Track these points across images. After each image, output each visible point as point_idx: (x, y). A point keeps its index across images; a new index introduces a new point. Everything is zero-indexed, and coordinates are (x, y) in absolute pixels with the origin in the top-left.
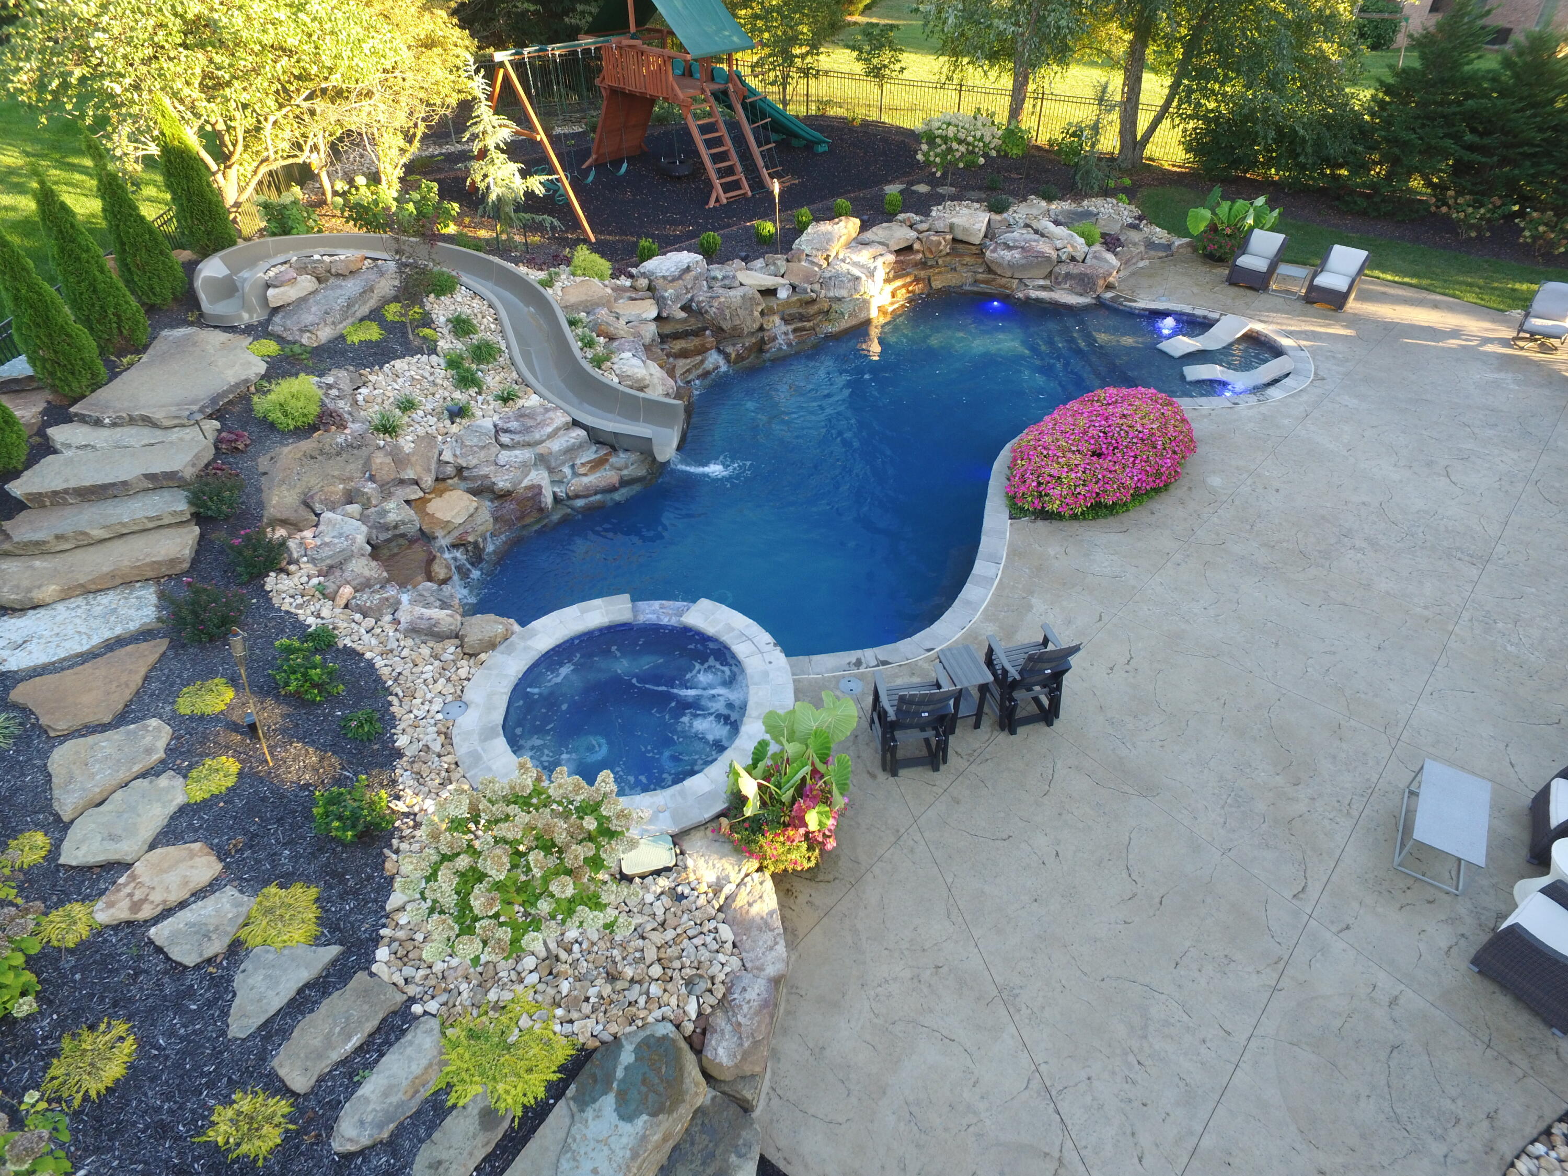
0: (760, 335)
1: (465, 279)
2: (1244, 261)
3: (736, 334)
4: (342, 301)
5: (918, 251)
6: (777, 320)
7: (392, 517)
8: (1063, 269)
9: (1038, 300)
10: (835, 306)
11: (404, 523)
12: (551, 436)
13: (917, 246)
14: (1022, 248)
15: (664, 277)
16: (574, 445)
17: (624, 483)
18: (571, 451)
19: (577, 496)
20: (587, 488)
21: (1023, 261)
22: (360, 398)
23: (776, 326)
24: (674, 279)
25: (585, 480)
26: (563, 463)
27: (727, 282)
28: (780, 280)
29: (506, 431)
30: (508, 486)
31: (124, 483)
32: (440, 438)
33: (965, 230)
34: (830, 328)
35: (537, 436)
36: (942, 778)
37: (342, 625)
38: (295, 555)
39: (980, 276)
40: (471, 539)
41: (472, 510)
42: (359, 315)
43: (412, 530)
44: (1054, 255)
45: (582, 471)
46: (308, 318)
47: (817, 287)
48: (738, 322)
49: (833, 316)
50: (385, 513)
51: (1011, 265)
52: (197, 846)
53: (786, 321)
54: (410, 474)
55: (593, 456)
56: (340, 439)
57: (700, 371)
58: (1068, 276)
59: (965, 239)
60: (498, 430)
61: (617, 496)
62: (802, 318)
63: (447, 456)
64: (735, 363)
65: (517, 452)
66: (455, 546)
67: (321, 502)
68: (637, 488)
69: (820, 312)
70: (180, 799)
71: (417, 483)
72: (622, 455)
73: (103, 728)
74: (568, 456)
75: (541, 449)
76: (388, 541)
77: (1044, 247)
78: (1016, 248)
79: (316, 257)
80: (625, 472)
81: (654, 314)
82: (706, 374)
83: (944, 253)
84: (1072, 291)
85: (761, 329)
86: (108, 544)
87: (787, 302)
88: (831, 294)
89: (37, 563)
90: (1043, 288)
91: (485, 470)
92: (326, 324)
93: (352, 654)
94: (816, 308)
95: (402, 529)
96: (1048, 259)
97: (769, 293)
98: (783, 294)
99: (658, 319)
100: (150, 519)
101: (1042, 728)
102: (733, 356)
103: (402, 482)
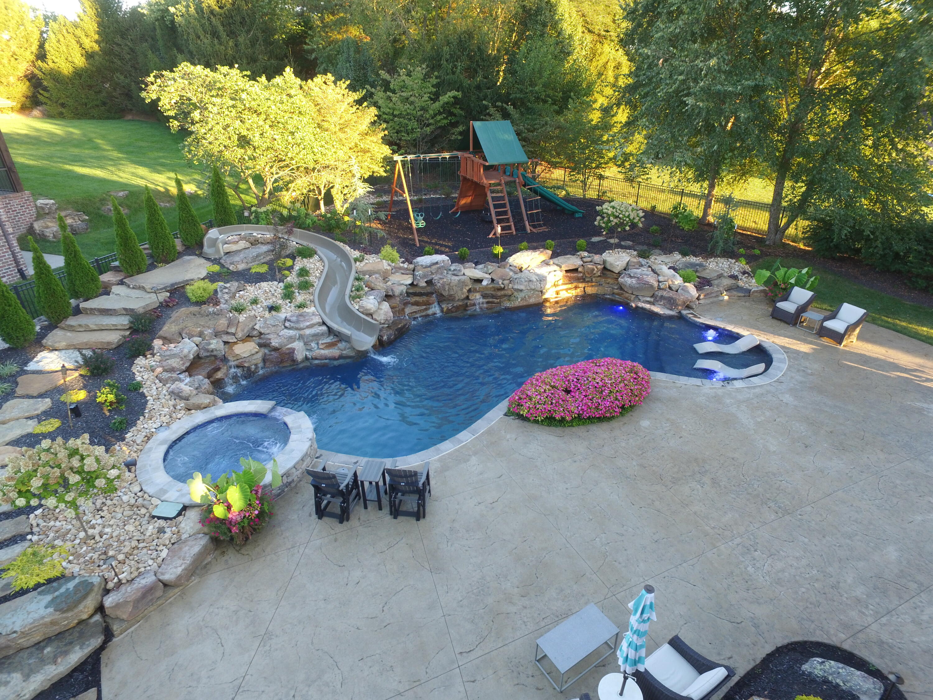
0: (466, 301)
1: (319, 252)
2: (782, 305)
3: (450, 298)
4: (255, 254)
5: (581, 272)
6: (478, 296)
7: (212, 346)
8: (660, 293)
9: (642, 308)
10: (516, 294)
11: (216, 350)
12: (308, 327)
13: (580, 269)
14: (638, 278)
15: (422, 265)
16: (318, 333)
17: (341, 357)
18: (316, 336)
19: (316, 359)
20: (321, 356)
21: (638, 286)
22: (237, 295)
23: (477, 297)
24: (426, 267)
25: (323, 352)
26: (312, 341)
27: (455, 272)
28: (487, 276)
29: (289, 321)
30: (277, 345)
31: (115, 310)
32: (259, 318)
33: (611, 264)
34: (508, 304)
35: (302, 326)
36: (339, 528)
37: (148, 383)
38: (155, 351)
39: (616, 291)
40: (246, 365)
41: (253, 352)
42: (263, 261)
43: (220, 354)
44: (656, 284)
45: (321, 347)
46: (237, 258)
47: (506, 282)
48: (452, 293)
49: (513, 298)
50: (210, 344)
51: (631, 287)
53: (484, 296)
54: (233, 330)
55: (329, 341)
56: (211, 310)
57: (424, 314)
58: (662, 297)
59: (611, 269)
60: (286, 319)
61: (336, 363)
62: (493, 296)
63: (257, 327)
64: (446, 313)
65: (291, 331)
66: (238, 367)
67: (186, 333)
68: (348, 361)
69: (505, 295)
70: (30, 430)
71: (234, 334)
72: (344, 343)
73: (33, 397)
74: (315, 338)
75: (302, 332)
76: (207, 357)
77: (652, 280)
78: (634, 277)
79: (255, 234)
80: (344, 352)
81: (409, 281)
82: (427, 316)
83: (597, 275)
84: (664, 306)
85: (467, 298)
86: (96, 332)
87: (486, 288)
88: (516, 287)
89: (69, 334)
90: (649, 302)
91: (271, 336)
92: (243, 262)
93: (143, 396)
94: (502, 293)
95: (215, 353)
96: (652, 286)
97: (479, 281)
98: (485, 283)
99: (412, 284)
100: (113, 325)
101: (413, 520)
102: (445, 309)
103: (228, 333)
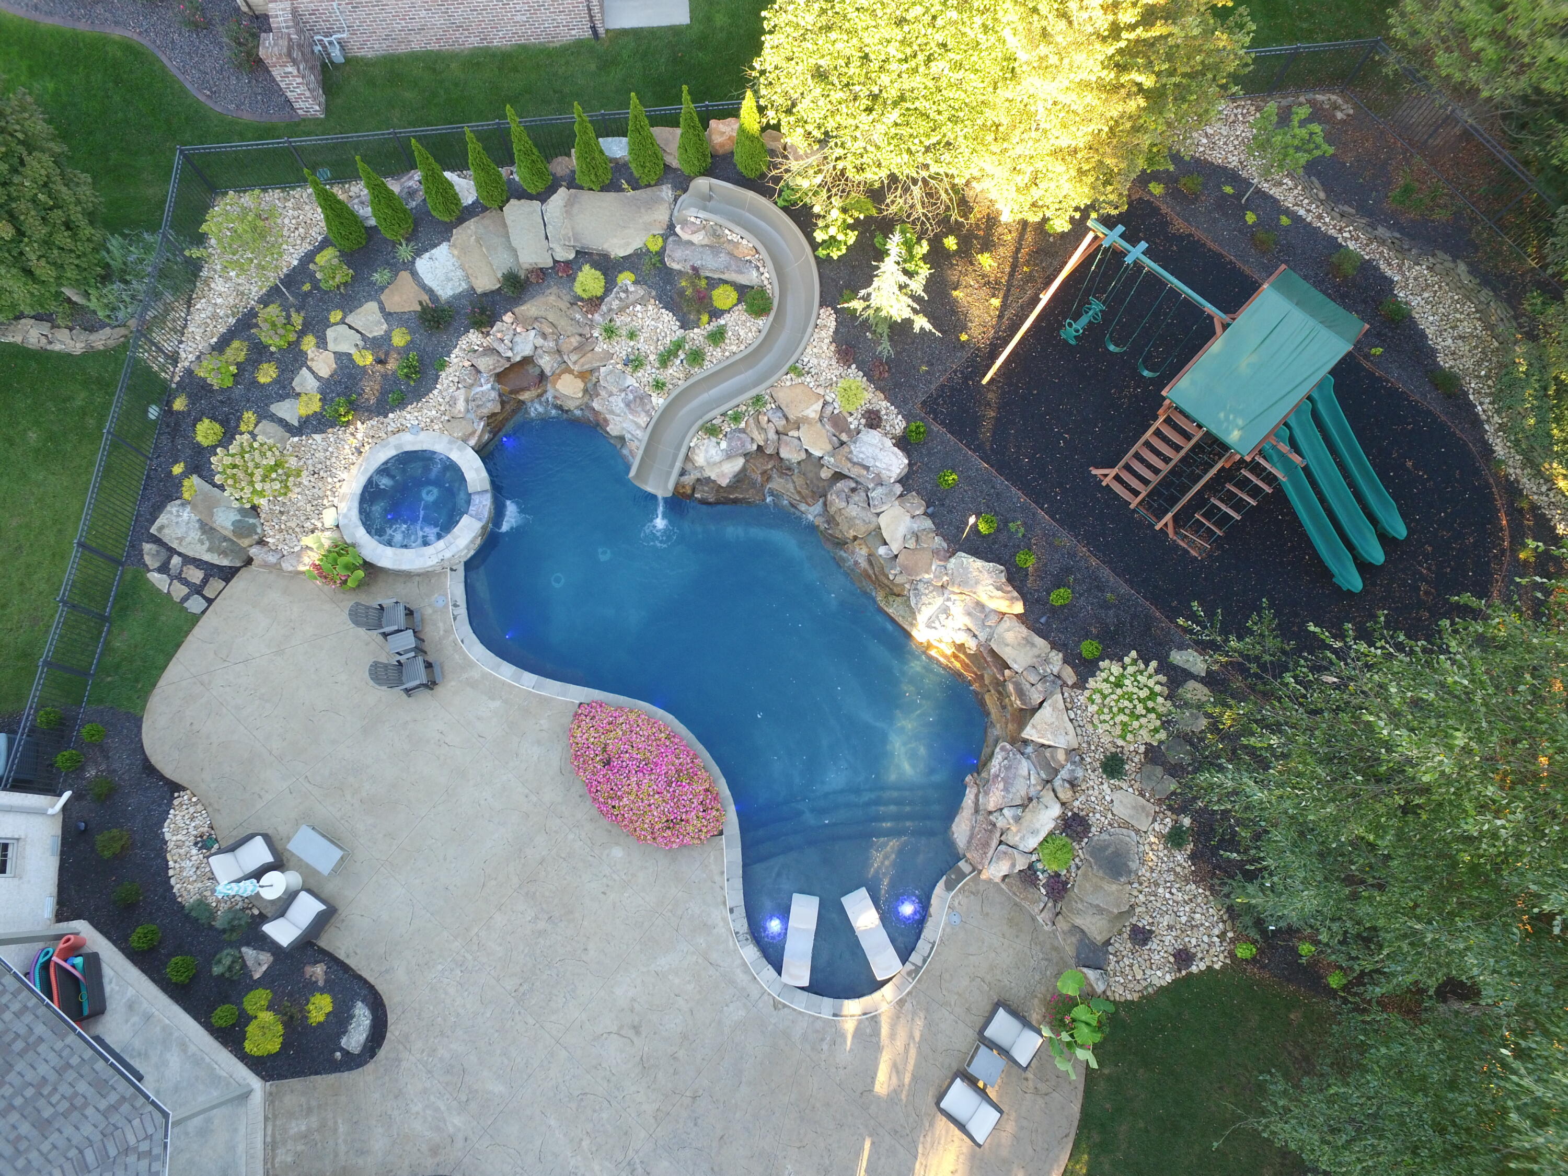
0: (847, 541)
3: (835, 523)
5: (1004, 674)
6: (864, 552)
10: (900, 599)
13: (1007, 674)
15: (849, 452)
23: (861, 553)
24: (850, 460)
28: (899, 546)
29: (627, 394)
30: (597, 407)
32: (612, 362)
34: (880, 600)
37: (452, 369)
38: (493, 331)
40: (561, 402)
41: (575, 395)
47: (905, 578)
49: (892, 600)
52: (334, 366)
53: (869, 561)
54: (572, 357)
56: (578, 316)
57: (794, 502)
60: (626, 390)
62: (874, 572)
63: (601, 371)
67: (539, 326)
70: (353, 352)
73: (383, 311)
78: (1000, 768)
79: (726, 231)
81: (818, 454)
85: (851, 540)
87: (879, 556)
89: (474, 239)
93: (437, 380)
94: (887, 582)
97: (882, 541)
98: (884, 550)
99: (816, 460)
103: (563, 356)
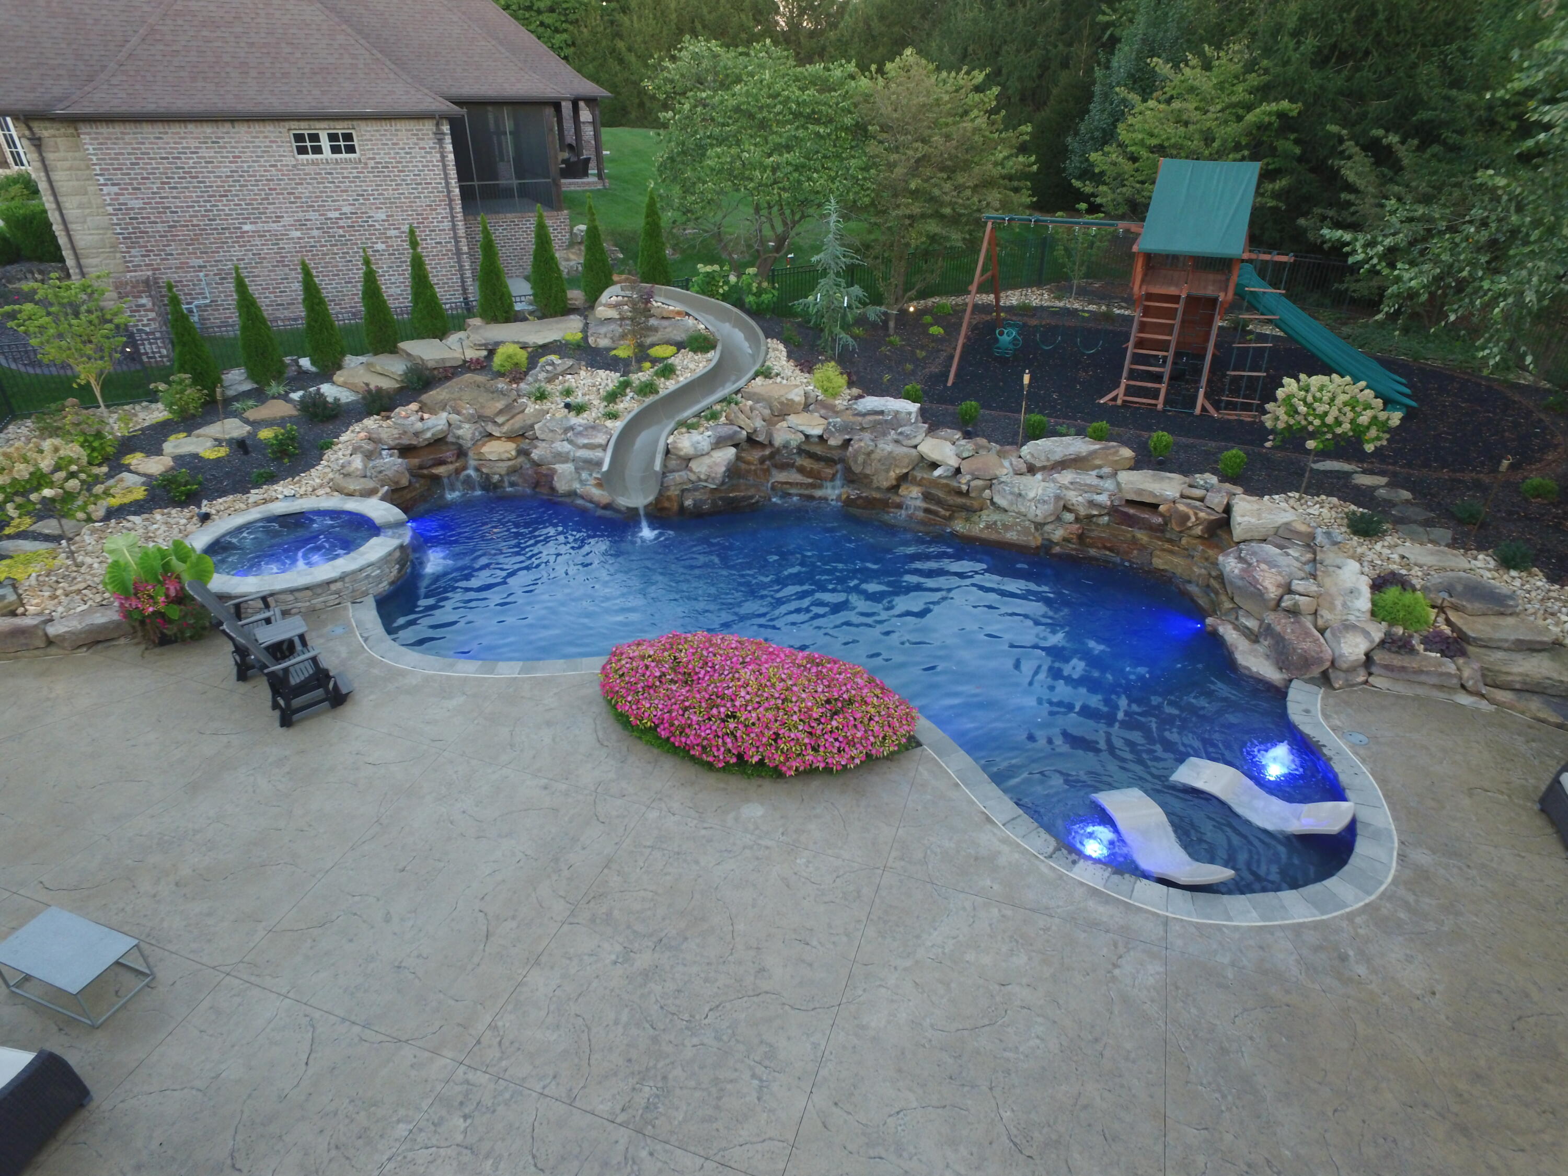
1: (718, 348)
5: (1163, 515)
7: (461, 432)
8: (1270, 618)
9: (1221, 638)
10: (987, 511)
11: (460, 438)
12: (585, 446)
13: (1161, 508)
14: (1254, 566)
16: (592, 460)
19: (582, 497)
20: (588, 495)
21: (1240, 582)
23: (912, 495)
25: (591, 490)
29: (573, 430)
32: (549, 415)
34: (959, 526)
37: (342, 446)
38: (394, 415)
43: (465, 445)
44: (1276, 595)
45: (592, 482)
46: (605, 330)
47: (980, 484)
48: (868, 471)
50: (460, 427)
52: (172, 464)
53: (927, 497)
56: (502, 386)
57: (807, 492)
59: (1232, 527)
60: (572, 427)
62: (939, 502)
65: (569, 446)
66: (476, 469)
67: (451, 406)
69: (965, 508)
70: (200, 450)
71: (501, 426)
73: (247, 422)
75: (578, 452)
76: (447, 442)
77: (1278, 580)
81: (817, 431)
82: (811, 498)
83: (1192, 532)
84: (1268, 654)
86: (382, 375)
88: (994, 498)
90: (1245, 632)
91: (540, 444)
92: (607, 337)
93: (321, 458)
94: (960, 501)
96: (1261, 594)
97: (933, 466)
99: (821, 437)
102: (844, 497)
103: (494, 422)
